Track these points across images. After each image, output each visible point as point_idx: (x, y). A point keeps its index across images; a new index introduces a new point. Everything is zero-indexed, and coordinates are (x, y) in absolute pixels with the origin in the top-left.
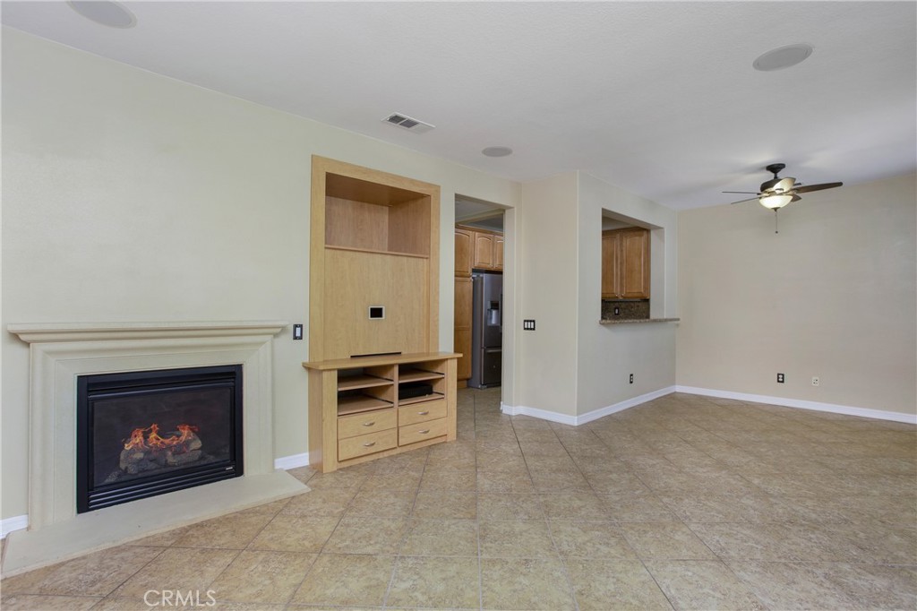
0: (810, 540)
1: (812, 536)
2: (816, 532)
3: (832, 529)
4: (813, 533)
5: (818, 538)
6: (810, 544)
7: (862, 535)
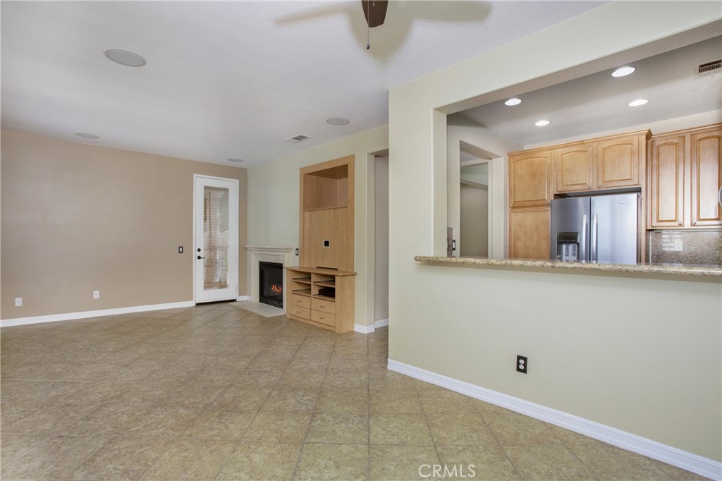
0: (100, 393)
1: (100, 396)
2: (100, 399)
3: (93, 406)
4: (101, 397)
5: (97, 396)
6: (98, 391)
7: (72, 414)
